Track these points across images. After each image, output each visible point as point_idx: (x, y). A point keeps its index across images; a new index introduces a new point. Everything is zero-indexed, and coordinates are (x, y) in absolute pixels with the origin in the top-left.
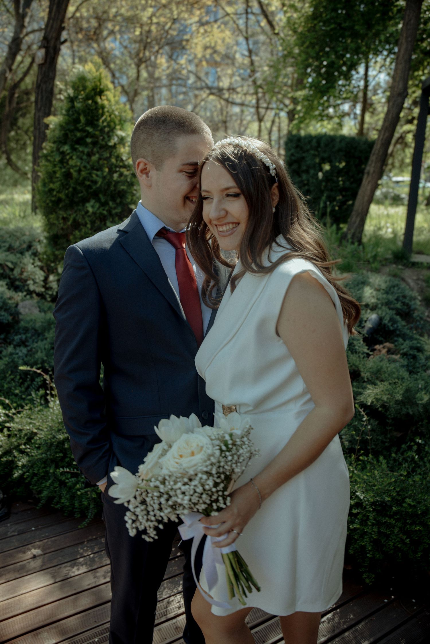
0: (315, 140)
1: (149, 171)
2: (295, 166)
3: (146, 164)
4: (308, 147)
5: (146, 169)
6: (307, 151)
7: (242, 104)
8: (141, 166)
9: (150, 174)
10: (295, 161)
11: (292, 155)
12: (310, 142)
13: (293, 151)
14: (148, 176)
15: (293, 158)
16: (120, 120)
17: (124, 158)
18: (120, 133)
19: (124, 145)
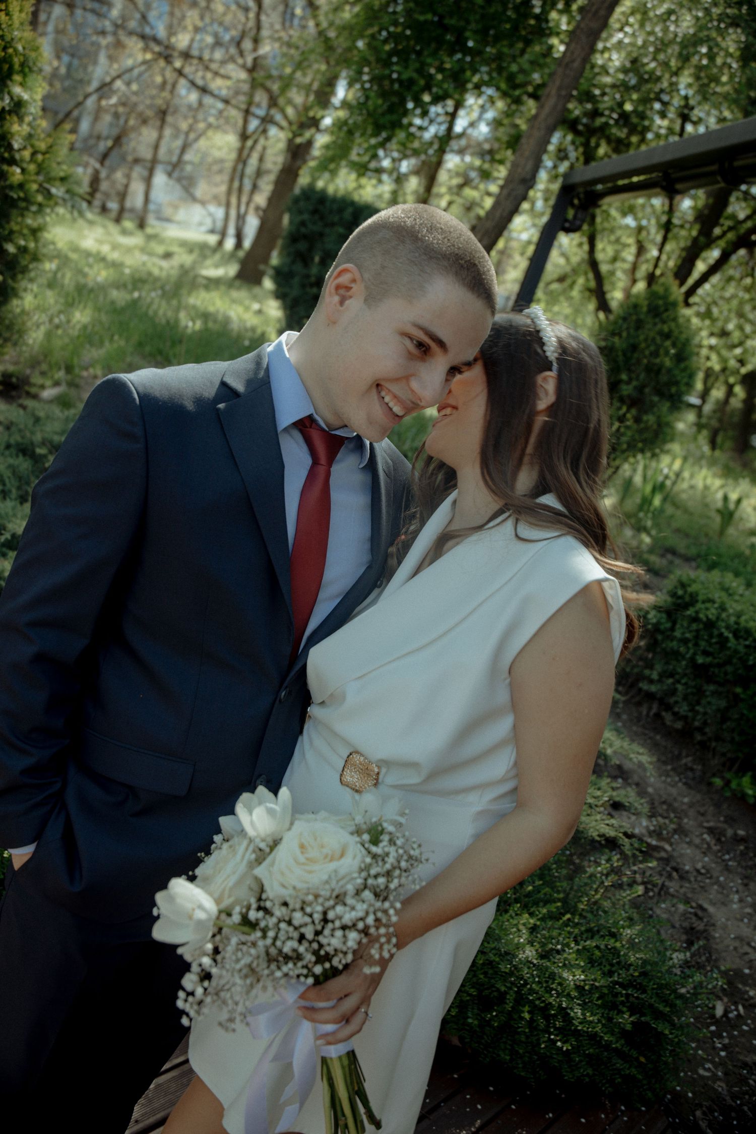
0: (350, 210)
1: (351, 297)
2: (302, 246)
3: (354, 281)
4: (336, 219)
5: (348, 289)
6: (333, 225)
7: (204, 90)
8: (345, 279)
9: (347, 302)
10: (305, 237)
11: (303, 224)
12: (341, 210)
13: (306, 216)
14: (342, 303)
15: (303, 230)
16: (22, 65)
17: (16, 146)
18: (17, 90)
19: (21, 119)
